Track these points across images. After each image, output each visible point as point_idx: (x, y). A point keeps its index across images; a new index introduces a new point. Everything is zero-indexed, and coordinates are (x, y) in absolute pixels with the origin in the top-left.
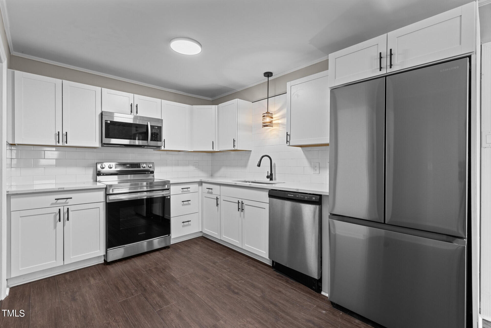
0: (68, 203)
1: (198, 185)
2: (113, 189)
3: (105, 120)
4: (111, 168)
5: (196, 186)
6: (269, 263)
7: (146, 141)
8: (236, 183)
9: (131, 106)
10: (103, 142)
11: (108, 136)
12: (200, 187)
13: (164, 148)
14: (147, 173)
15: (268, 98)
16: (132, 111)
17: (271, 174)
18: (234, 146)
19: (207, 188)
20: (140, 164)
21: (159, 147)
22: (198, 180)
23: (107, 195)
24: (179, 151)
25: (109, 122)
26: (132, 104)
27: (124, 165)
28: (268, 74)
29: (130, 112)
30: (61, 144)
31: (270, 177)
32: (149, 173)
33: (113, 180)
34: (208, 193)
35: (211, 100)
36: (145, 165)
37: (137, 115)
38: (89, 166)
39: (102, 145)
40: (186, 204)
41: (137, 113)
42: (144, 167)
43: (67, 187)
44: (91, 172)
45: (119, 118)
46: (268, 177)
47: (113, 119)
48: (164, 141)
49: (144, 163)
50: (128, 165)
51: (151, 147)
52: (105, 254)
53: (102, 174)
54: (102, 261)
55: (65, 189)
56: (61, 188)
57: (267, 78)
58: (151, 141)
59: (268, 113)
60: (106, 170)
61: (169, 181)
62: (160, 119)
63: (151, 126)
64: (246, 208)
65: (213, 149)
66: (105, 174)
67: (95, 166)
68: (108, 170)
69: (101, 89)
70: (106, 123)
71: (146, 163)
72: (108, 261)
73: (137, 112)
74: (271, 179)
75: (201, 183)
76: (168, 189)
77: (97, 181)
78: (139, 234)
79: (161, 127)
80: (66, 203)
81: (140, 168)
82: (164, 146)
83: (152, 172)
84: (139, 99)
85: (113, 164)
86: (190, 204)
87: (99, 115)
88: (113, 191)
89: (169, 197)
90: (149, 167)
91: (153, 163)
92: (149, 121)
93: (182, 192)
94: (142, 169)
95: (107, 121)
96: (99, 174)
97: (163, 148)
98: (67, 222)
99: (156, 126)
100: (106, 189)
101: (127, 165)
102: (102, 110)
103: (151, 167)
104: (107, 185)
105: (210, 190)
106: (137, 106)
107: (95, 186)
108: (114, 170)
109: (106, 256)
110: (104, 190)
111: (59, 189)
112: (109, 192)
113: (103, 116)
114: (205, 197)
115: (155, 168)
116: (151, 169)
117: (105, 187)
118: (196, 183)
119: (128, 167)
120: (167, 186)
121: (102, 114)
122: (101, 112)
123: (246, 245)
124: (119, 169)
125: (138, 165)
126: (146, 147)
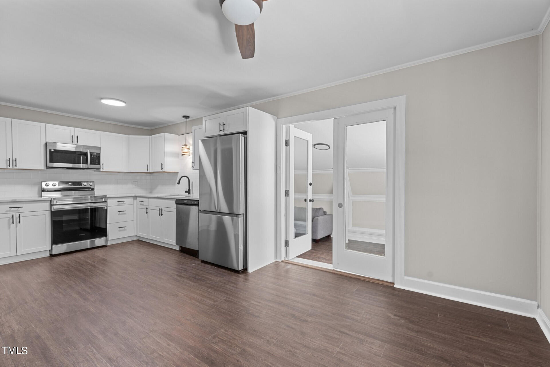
0: (19, 211)
1: (133, 199)
2: (57, 201)
3: (50, 149)
4: (54, 186)
5: (131, 200)
6: (178, 248)
7: (86, 165)
8: (166, 197)
9: (73, 137)
10: (48, 166)
11: (51, 161)
12: (135, 201)
13: (103, 170)
14: (88, 190)
15: (186, 134)
16: (73, 142)
17: (189, 190)
18: (162, 169)
19: (140, 201)
20: (81, 183)
21: (98, 169)
22: (133, 195)
23: (51, 205)
24: (119, 172)
25: (53, 150)
26: (73, 136)
27: (67, 183)
28: (186, 117)
29: (71, 142)
30: (11, 167)
31: (189, 192)
32: (90, 190)
33: (57, 195)
34: (141, 204)
35: (150, 129)
36: (85, 184)
37: (78, 144)
38: (34, 184)
39: (46, 168)
40: (122, 214)
41: (78, 143)
42: (85, 185)
43: (18, 199)
44: (36, 189)
45: (61, 147)
46: (186, 192)
47: (56, 147)
48: (103, 165)
49: (85, 182)
50: (71, 184)
51: (91, 169)
52: (51, 249)
53: (46, 191)
54: (48, 255)
55: (17, 201)
57: (185, 119)
58: (90, 164)
59: (186, 145)
60: (51, 187)
61: (106, 196)
62: (99, 147)
63: (90, 153)
64: (164, 213)
65: (147, 170)
66: (49, 191)
67: (40, 184)
68: (52, 187)
69: (46, 125)
70: (50, 151)
71: (87, 182)
72: (53, 254)
74: (189, 193)
75: (135, 197)
76: (106, 202)
77: (42, 196)
78: (80, 235)
79: (100, 153)
80: (17, 211)
81: (81, 186)
82: (103, 169)
83: (93, 189)
84: (79, 132)
85: (57, 183)
86: (125, 214)
87: (44, 145)
88: (57, 202)
89: (106, 208)
90: (89, 185)
91: (93, 182)
92: (88, 149)
93: (118, 204)
94: (83, 186)
95: (51, 149)
96: (43, 191)
97: (101, 170)
98: (19, 224)
99: (95, 153)
100: (51, 201)
101: (69, 184)
102: (47, 141)
103: (91, 185)
104: (52, 198)
105: (142, 203)
106: (77, 137)
107: (40, 199)
108: (57, 187)
109: (51, 250)
110: (50, 202)
111: (12, 200)
112: (53, 203)
113: (48, 146)
114: (139, 208)
115: (95, 186)
116: (92, 187)
117: (50, 199)
118: (132, 198)
119: (70, 185)
120: (105, 200)
121: (46, 144)
122: (45, 143)
123: (164, 239)
124: (62, 186)
125: (79, 184)
126: (86, 169)
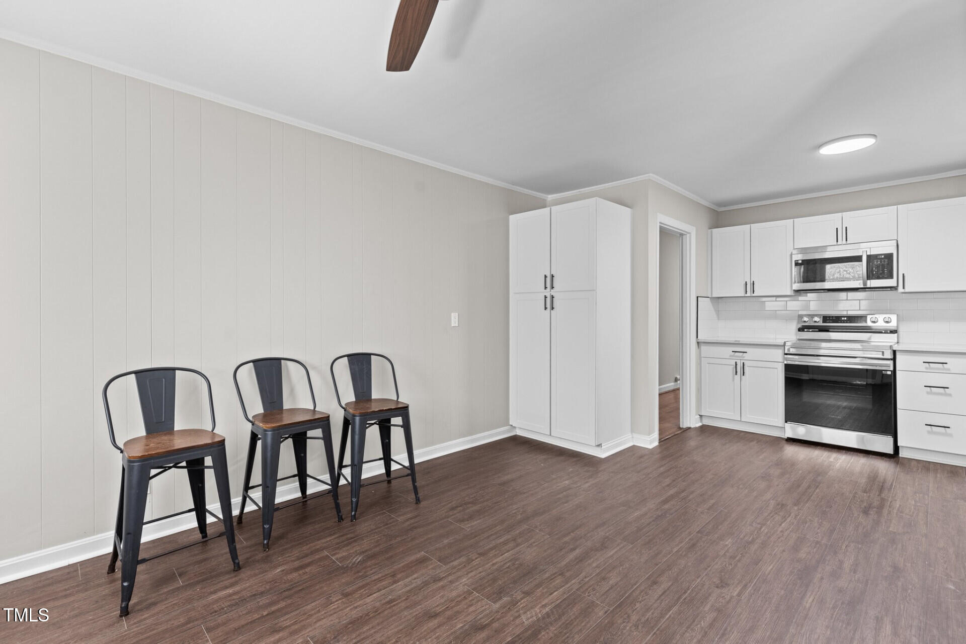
0: (744, 357)
3: (795, 260)
4: (816, 322)
10: (793, 289)
13: (905, 288)
16: (837, 240)
20: (866, 317)
21: (893, 288)
23: (784, 354)
25: (800, 262)
30: (748, 294)
39: (794, 292)
40: (938, 394)
42: (875, 322)
43: (743, 341)
48: (903, 277)
50: (845, 318)
51: (874, 289)
52: (784, 426)
55: (740, 343)
56: (737, 341)
58: (868, 279)
69: (794, 221)
70: (797, 264)
73: (846, 240)
80: (742, 356)
81: (866, 323)
82: (905, 286)
86: (948, 395)
93: (926, 368)
94: (868, 324)
95: (798, 260)
97: (900, 289)
98: (743, 377)
99: (882, 255)
101: (843, 319)
102: (795, 248)
108: (820, 324)
109: (784, 429)
110: (783, 348)
111: (735, 341)
113: (793, 256)
117: (783, 344)
119: (844, 322)
121: (792, 253)
122: (792, 251)
125: (862, 319)
